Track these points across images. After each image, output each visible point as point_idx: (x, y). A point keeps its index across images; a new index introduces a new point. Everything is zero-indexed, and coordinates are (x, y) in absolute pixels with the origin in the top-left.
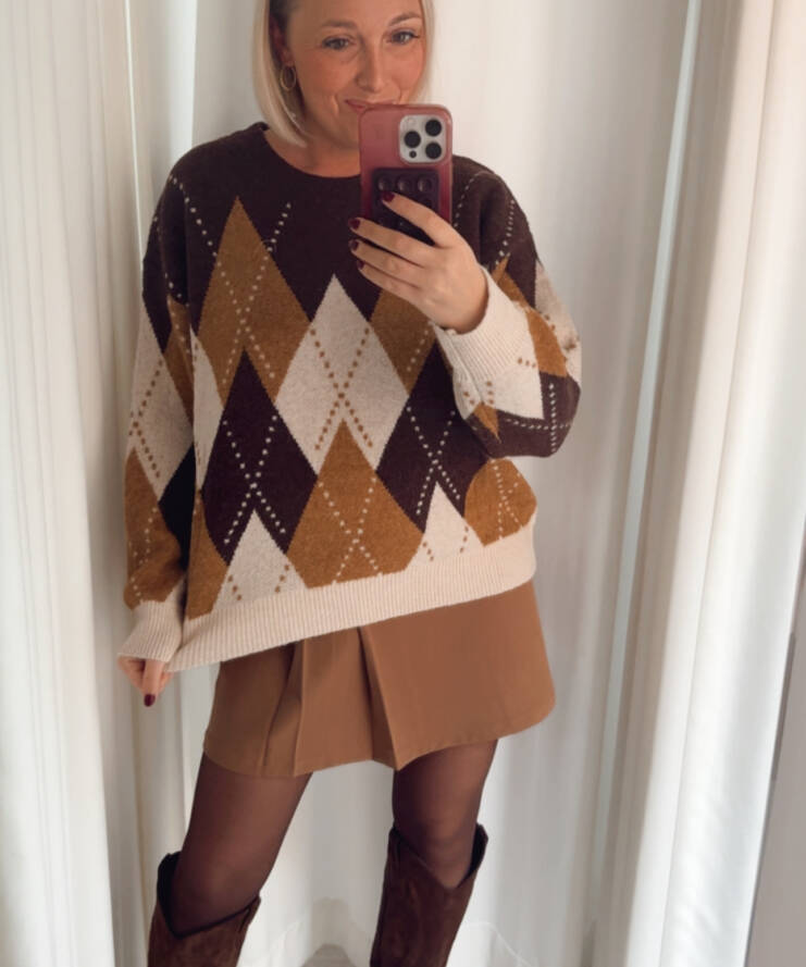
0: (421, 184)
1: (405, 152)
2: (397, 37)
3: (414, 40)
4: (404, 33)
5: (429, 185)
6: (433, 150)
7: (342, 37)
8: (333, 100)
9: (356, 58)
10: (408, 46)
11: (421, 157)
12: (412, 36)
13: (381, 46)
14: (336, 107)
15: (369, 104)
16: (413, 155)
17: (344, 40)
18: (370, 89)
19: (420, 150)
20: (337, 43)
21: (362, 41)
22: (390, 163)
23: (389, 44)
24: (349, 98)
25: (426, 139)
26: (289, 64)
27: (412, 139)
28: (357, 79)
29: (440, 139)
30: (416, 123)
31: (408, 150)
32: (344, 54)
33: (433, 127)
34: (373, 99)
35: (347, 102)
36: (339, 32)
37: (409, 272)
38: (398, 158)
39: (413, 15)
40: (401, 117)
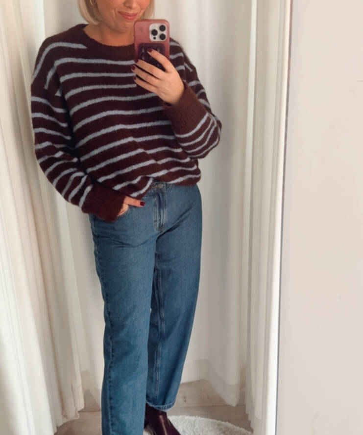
0: (159, 47)
1: (151, 37)
6: (162, 37)
8: (113, 11)
11: (158, 39)
14: (114, 14)
15: (129, 14)
16: (155, 38)
18: (131, 8)
19: (157, 37)
22: (146, 41)
24: (120, 10)
25: (159, 32)
27: (154, 32)
29: (165, 33)
30: (156, 26)
31: (153, 37)
33: (162, 28)
34: (131, 12)
35: (119, 12)
38: (149, 39)
40: (150, 24)
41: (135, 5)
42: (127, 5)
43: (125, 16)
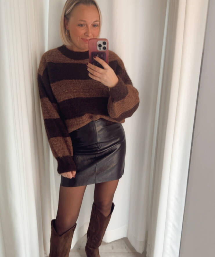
0: (102, 55)
1: (98, 48)
2: (94, 26)
3: (97, 27)
4: (96, 25)
5: (104, 56)
6: (104, 48)
7: (82, 24)
8: (78, 38)
9: (85, 29)
10: (96, 28)
11: (102, 50)
12: (97, 26)
13: (91, 27)
14: (79, 40)
15: (87, 39)
16: (100, 49)
17: (83, 25)
18: (88, 36)
19: (102, 48)
20: (81, 25)
21: (87, 25)
22: (95, 51)
23: (92, 27)
24: (82, 37)
25: (103, 46)
26: (68, 29)
27: (100, 46)
28: (85, 34)
29: (106, 46)
30: (101, 42)
31: (99, 48)
32: (82, 28)
33: (104, 43)
35: (82, 39)
36: (82, 23)
37: (99, 75)
38: (97, 50)
39: (98, 21)
40: (98, 41)
41: (90, 35)
42: (86, 34)
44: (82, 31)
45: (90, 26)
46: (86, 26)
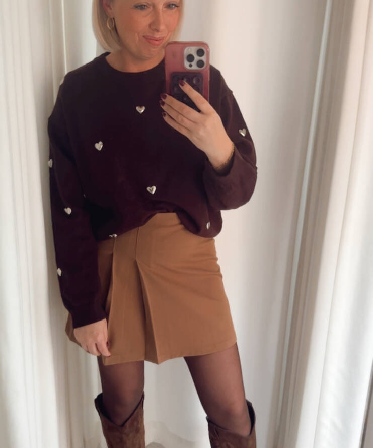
0: (193, 78)
1: (187, 64)
2: (169, 6)
3: (176, 8)
4: (173, 4)
5: (198, 80)
6: (200, 64)
8: (137, 35)
9: (150, 15)
10: (174, 10)
11: (195, 67)
12: (176, 6)
13: (162, 9)
14: (138, 38)
15: (155, 38)
16: (191, 66)
17: (145, 5)
18: (157, 31)
19: (194, 64)
20: (142, 7)
21: (154, 6)
22: (179, 69)
23: (165, 9)
25: (197, 58)
27: (190, 58)
28: (150, 25)
29: (204, 58)
30: (192, 51)
31: (189, 63)
32: (144, 13)
33: (201, 53)
34: (157, 35)
35: (144, 36)
38: (184, 67)
40: (184, 48)
41: (162, 27)
42: (154, 27)
43: (151, 41)
44: (143, 20)
45: (160, 6)
46: (151, 8)
